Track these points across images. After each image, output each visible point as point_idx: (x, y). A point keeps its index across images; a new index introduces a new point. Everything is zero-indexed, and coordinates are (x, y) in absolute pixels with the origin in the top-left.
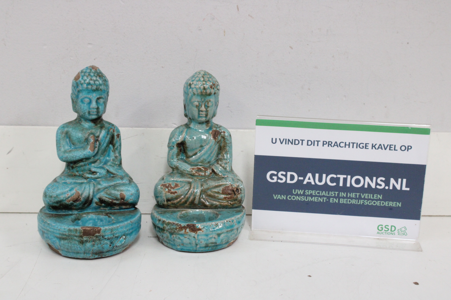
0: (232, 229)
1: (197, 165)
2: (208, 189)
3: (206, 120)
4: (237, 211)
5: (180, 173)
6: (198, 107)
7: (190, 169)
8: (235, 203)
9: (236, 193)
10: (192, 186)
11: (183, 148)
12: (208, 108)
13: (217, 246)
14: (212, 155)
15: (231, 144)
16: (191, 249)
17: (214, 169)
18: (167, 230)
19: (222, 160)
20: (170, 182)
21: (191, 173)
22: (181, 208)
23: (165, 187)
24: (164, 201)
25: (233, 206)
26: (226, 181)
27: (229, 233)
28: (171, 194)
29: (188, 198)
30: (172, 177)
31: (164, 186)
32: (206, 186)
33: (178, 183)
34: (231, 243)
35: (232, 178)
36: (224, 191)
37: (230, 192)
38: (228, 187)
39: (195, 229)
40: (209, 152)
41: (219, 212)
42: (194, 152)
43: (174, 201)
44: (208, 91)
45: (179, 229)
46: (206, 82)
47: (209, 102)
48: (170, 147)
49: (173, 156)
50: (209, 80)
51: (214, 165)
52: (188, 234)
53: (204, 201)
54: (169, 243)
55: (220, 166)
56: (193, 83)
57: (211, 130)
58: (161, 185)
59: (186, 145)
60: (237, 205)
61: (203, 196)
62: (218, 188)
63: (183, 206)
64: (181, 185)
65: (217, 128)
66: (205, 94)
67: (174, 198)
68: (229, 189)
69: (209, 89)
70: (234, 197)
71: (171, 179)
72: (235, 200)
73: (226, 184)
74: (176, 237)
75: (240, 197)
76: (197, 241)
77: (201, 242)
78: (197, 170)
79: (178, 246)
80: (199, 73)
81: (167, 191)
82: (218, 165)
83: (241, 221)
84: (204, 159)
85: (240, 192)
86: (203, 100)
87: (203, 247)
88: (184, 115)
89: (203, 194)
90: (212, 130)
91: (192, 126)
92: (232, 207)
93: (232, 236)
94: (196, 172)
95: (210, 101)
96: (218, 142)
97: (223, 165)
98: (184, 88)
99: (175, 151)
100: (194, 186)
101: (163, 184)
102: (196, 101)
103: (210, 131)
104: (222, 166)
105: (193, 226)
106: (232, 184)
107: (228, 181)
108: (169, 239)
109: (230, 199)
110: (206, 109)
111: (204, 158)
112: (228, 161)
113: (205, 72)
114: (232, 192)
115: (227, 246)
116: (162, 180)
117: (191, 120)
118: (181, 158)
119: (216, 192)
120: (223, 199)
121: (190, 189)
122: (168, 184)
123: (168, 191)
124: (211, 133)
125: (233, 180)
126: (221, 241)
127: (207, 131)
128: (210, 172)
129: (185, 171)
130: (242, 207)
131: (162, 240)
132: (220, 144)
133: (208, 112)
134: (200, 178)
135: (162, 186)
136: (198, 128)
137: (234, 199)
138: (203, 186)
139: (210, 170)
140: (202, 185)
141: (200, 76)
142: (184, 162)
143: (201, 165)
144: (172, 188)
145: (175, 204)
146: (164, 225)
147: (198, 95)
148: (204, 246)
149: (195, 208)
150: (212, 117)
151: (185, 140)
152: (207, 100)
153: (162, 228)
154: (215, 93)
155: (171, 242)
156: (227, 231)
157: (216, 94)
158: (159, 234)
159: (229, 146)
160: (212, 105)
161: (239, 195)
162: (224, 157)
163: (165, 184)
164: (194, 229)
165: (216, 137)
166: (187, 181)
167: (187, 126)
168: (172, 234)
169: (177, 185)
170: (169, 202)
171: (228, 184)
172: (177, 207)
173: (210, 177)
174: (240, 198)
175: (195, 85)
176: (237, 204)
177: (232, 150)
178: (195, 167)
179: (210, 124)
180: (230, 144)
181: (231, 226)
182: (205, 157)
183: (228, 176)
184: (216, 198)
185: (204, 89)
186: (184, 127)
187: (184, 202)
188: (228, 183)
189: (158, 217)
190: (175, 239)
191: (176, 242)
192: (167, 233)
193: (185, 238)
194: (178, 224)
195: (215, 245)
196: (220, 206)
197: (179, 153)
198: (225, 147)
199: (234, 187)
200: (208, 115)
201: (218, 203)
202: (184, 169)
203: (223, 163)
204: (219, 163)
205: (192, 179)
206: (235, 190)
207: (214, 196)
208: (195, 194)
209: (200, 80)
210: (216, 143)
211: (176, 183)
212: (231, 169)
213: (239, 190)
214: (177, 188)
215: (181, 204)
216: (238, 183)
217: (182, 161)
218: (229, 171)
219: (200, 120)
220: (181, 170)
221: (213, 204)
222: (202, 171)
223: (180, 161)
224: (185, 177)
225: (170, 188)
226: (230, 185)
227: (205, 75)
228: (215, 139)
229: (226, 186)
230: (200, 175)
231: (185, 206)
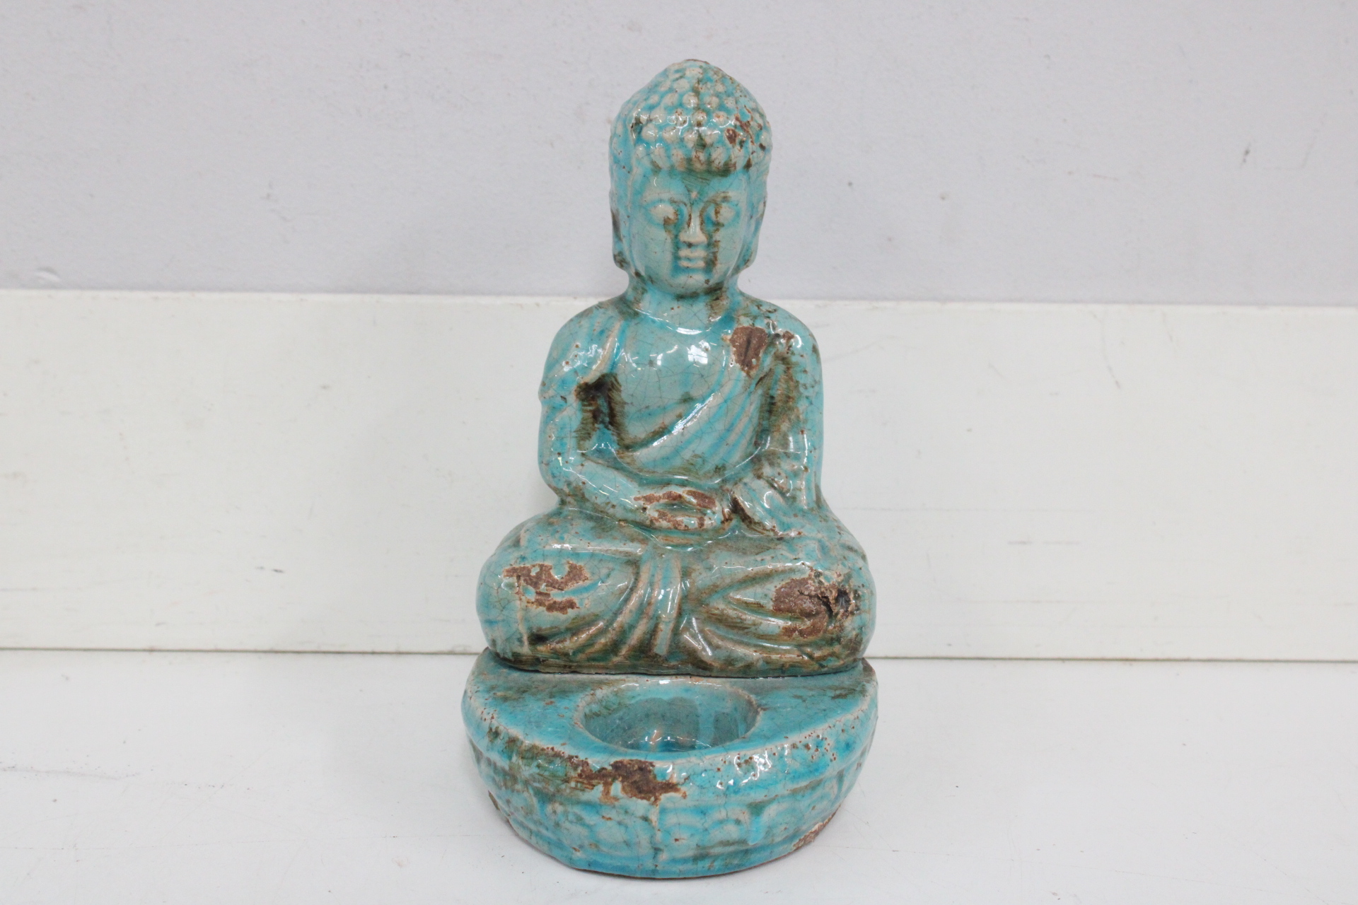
0: (818, 779)
1: (668, 483)
2: (714, 589)
3: (707, 281)
4: (838, 692)
5: (590, 518)
6: (671, 228)
7: (636, 499)
8: (832, 654)
9: (835, 609)
10: (644, 577)
11: (605, 404)
12: (718, 230)
13: (746, 852)
14: (732, 438)
15: (816, 388)
16: (633, 865)
17: (740, 499)
18: (526, 783)
19: (779, 461)
20: (544, 560)
21: (639, 517)
22: (593, 671)
23: (525, 580)
24: (517, 643)
25: (822, 666)
27: (803, 796)
28: (546, 613)
29: (624, 633)
30: (557, 536)
31: (519, 577)
32: (704, 575)
33: (581, 563)
35: (820, 541)
36: (784, 602)
37: (811, 605)
38: (803, 582)
39: (651, 785)
40: (720, 426)
41: (757, 691)
42: (655, 425)
43: (564, 640)
44: (719, 156)
45: (577, 782)
46: (708, 113)
47: (724, 205)
48: (548, 398)
49: (561, 439)
51: (740, 480)
52: (616, 803)
53: (693, 644)
54: (538, 834)
55: (767, 485)
56: (649, 121)
57: (730, 328)
58: (508, 571)
59: (620, 391)
60: (842, 662)
61: (689, 623)
62: (757, 586)
63: (602, 664)
64: (593, 574)
65: (755, 318)
66: (704, 167)
67: (563, 627)
68: (806, 593)
69: (724, 145)
70: (828, 626)
71: (550, 541)
72: (832, 639)
73: (792, 570)
74: (566, 813)
75: (854, 629)
76: (659, 836)
77: (676, 840)
78: (666, 504)
79: (575, 849)
80: (677, 71)
81: (533, 600)
82: (761, 483)
83: (855, 742)
84: (696, 456)
85: (856, 606)
86: (694, 195)
87: (685, 861)
88: (615, 256)
89: (692, 612)
90: (736, 326)
91: (648, 306)
92: (819, 669)
93: (817, 805)
94: (662, 515)
95: (725, 199)
96: (761, 379)
97: (782, 481)
98: (612, 138)
99: (570, 419)
100: (653, 576)
101: (517, 566)
102: (664, 197)
103: (727, 333)
104: (776, 485)
105: (641, 769)
106: (820, 570)
107: (801, 555)
108: (535, 817)
109: (811, 638)
110: (710, 236)
111: (697, 452)
112: (805, 460)
113: (706, 68)
114: (818, 606)
115: (795, 848)
116: (510, 547)
117: (643, 280)
118: (595, 447)
119: (747, 606)
120: (779, 635)
121: (632, 588)
122: (538, 569)
123: (537, 600)
124: (728, 342)
125: (824, 549)
126: (767, 833)
127: (712, 333)
128: (724, 515)
129: (613, 506)
131: (509, 815)
132: (769, 389)
133: (716, 250)
134: (677, 538)
135: (512, 576)
136: (672, 317)
137: (828, 635)
138: (693, 575)
139: (725, 504)
140: (686, 574)
141: (684, 85)
142: (608, 467)
143: (683, 484)
144: (552, 584)
145: (566, 655)
146: (515, 758)
147: (672, 171)
148: (691, 853)
149: (654, 672)
150: (737, 270)
151: (615, 371)
152: (711, 194)
153: (507, 768)
154: (748, 166)
155: (544, 832)
156: (794, 792)
157: (752, 169)
159: (807, 397)
160: (738, 215)
161: (850, 618)
162: (785, 444)
163: (524, 568)
164: (645, 784)
165: (754, 360)
166: (621, 552)
167: (625, 309)
168: (545, 797)
169: (575, 573)
170: (541, 648)
171: (803, 572)
172: (578, 670)
173: (722, 535)
174: (854, 633)
175: (661, 128)
176: (838, 657)
177: (821, 413)
178: (660, 493)
179: (727, 298)
180: (813, 387)
181: (813, 768)
182: (702, 447)
183: (801, 530)
184: (746, 630)
185: (702, 144)
186: (612, 312)
187: (605, 645)
188: (803, 565)
189: (490, 716)
190: (560, 822)
191: (565, 831)
192: (528, 791)
193: (603, 820)
194: (577, 757)
195: (742, 851)
196: (767, 667)
197: (591, 425)
198: (791, 403)
199: (829, 582)
200: (716, 262)
201: (755, 651)
202: (608, 501)
203: (781, 472)
204: (762, 473)
205: (643, 546)
206: (832, 595)
207: (742, 623)
208: (657, 611)
209: (681, 105)
210: (750, 384)
211: (571, 562)
212: (814, 498)
213: (851, 599)
214: (575, 585)
215: (592, 655)
216: (846, 563)
217: (600, 461)
218: (806, 507)
219: (680, 284)
220: (596, 501)
221: (734, 655)
222: (686, 510)
223: (592, 464)
224: (611, 535)
225: (547, 586)
226: (809, 572)
227: (706, 83)
228: (746, 369)
229: (793, 579)
230: (679, 528)
231: (610, 663)
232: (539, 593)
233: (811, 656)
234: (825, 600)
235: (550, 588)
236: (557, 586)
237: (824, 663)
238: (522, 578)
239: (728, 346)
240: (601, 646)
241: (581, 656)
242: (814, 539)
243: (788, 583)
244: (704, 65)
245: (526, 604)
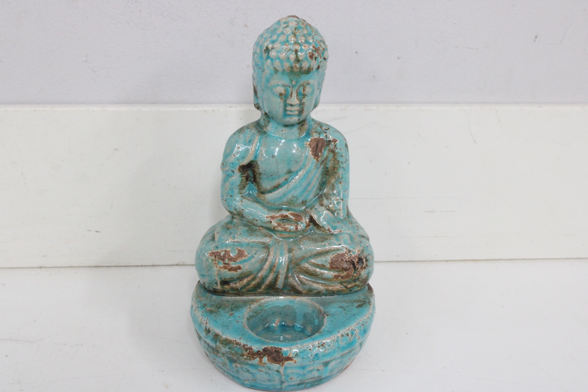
0: (352, 348)
1: (281, 209)
2: (303, 258)
3: (299, 120)
4: (359, 303)
5: (246, 225)
6: (283, 97)
7: (267, 217)
8: (355, 286)
9: (357, 267)
10: (272, 254)
11: (251, 173)
12: (304, 97)
14: (310, 188)
15: (347, 163)
17: (313, 216)
18: (223, 354)
19: (330, 197)
20: (227, 248)
21: (268, 225)
22: (249, 295)
23: (218, 258)
24: (215, 285)
25: (351, 291)
26: (337, 243)
27: (346, 356)
28: (228, 272)
29: (263, 279)
30: (232, 235)
31: (215, 256)
32: (298, 252)
33: (243, 249)
35: (349, 234)
36: (334, 264)
37: (347, 265)
38: (343, 255)
39: (281, 358)
40: (304, 184)
42: (275, 183)
43: (237, 283)
44: (305, 65)
45: (247, 356)
46: (300, 45)
47: (307, 86)
48: (226, 172)
49: (232, 189)
50: (307, 42)
51: (313, 207)
52: (265, 365)
53: (294, 283)
54: (228, 373)
55: (325, 209)
56: (273, 48)
57: (309, 139)
58: (210, 254)
59: (259, 169)
60: (359, 288)
61: (292, 273)
62: (322, 257)
64: (249, 253)
65: (320, 133)
66: (298, 70)
67: (235, 277)
68: (344, 260)
69: (308, 60)
70: (354, 274)
71: (229, 238)
72: (356, 279)
73: (338, 250)
74: (242, 368)
75: (365, 274)
76: (284, 377)
77: (291, 379)
78: (281, 220)
79: (245, 380)
80: (285, 23)
81: (222, 267)
82: (323, 208)
83: (367, 329)
84: (294, 197)
85: (367, 265)
86: (294, 83)
87: (294, 386)
88: (255, 104)
89: (293, 268)
90: (311, 138)
94: (279, 225)
95: (308, 84)
96: (323, 161)
97: (332, 206)
98: (254, 55)
99: (236, 181)
100: (275, 253)
101: (214, 251)
102: (280, 83)
103: (307, 141)
104: (329, 208)
105: (276, 351)
106: (350, 249)
107: (342, 242)
108: (227, 367)
109: (346, 279)
110: (300, 101)
111: (294, 195)
112: (342, 197)
113: (298, 21)
114: (349, 266)
116: (210, 242)
117: (268, 117)
118: (247, 192)
119: (318, 266)
120: (332, 279)
122: (224, 253)
123: (224, 267)
124: (308, 145)
125: (351, 238)
126: (330, 372)
127: (301, 142)
128: (306, 223)
129: (256, 220)
132: (326, 165)
133: (303, 106)
134: (286, 235)
135: (212, 256)
136: (282, 134)
137: (354, 278)
138: (293, 251)
139: (307, 218)
140: (290, 251)
141: (288, 31)
142: (254, 202)
143: (288, 210)
144: (231, 259)
145: (238, 289)
146: (218, 343)
147: (284, 72)
148: (297, 383)
151: (256, 160)
152: (302, 82)
153: (214, 347)
154: (318, 67)
155: (231, 372)
156: (342, 356)
159: (343, 168)
160: (313, 90)
161: (363, 270)
162: (333, 189)
163: (218, 252)
164: (278, 357)
165: (320, 153)
166: (261, 242)
167: (260, 129)
168: (232, 360)
170: (226, 287)
171: (343, 250)
172: (242, 295)
173: (306, 233)
174: (365, 276)
175: (278, 52)
176: (358, 286)
179: (307, 124)
181: (351, 344)
182: (296, 193)
183: (341, 230)
184: (317, 276)
185: (298, 60)
186: (254, 131)
187: (255, 284)
188: (343, 247)
189: (205, 322)
190: (239, 371)
191: (241, 374)
192: (224, 357)
193: (259, 371)
194: (247, 345)
195: (319, 379)
197: (245, 183)
198: (335, 170)
199: (354, 254)
200: (303, 112)
201: (322, 286)
202: (254, 218)
203: (331, 202)
204: (323, 203)
205: (271, 239)
206: (356, 260)
207: (315, 273)
208: (277, 269)
209: (288, 41)
210: (318, 164)
211: (239, 248)
212: (346, 213)
213: (364, 262)
214: (241, 259)
215: (249, 289)
216: (361, 244)
217: (250, 199)
218: (343, 218)
219: (286, 121)
220: (248, 218)
221: (312, 288)
222: (290, 222)
223: (246, 200)
224: (256, 234)
225: (228, 260)
226: (345, 250)
227: (299, 29)
228: (316, 158)
229: (338, 254)
230: (287, 230)
231: (257, 292)
232: (225, 264)
233: (346, 287)
234: (353, 263)
235: (230, 261)
236: (233, 260)
237: (352, 289)
238: (217, 257)
239: (308, 147)
240: (253, 285)
242: (347, 234)
243: (336, 256)
244: (297, 19)
245: (219, 268)
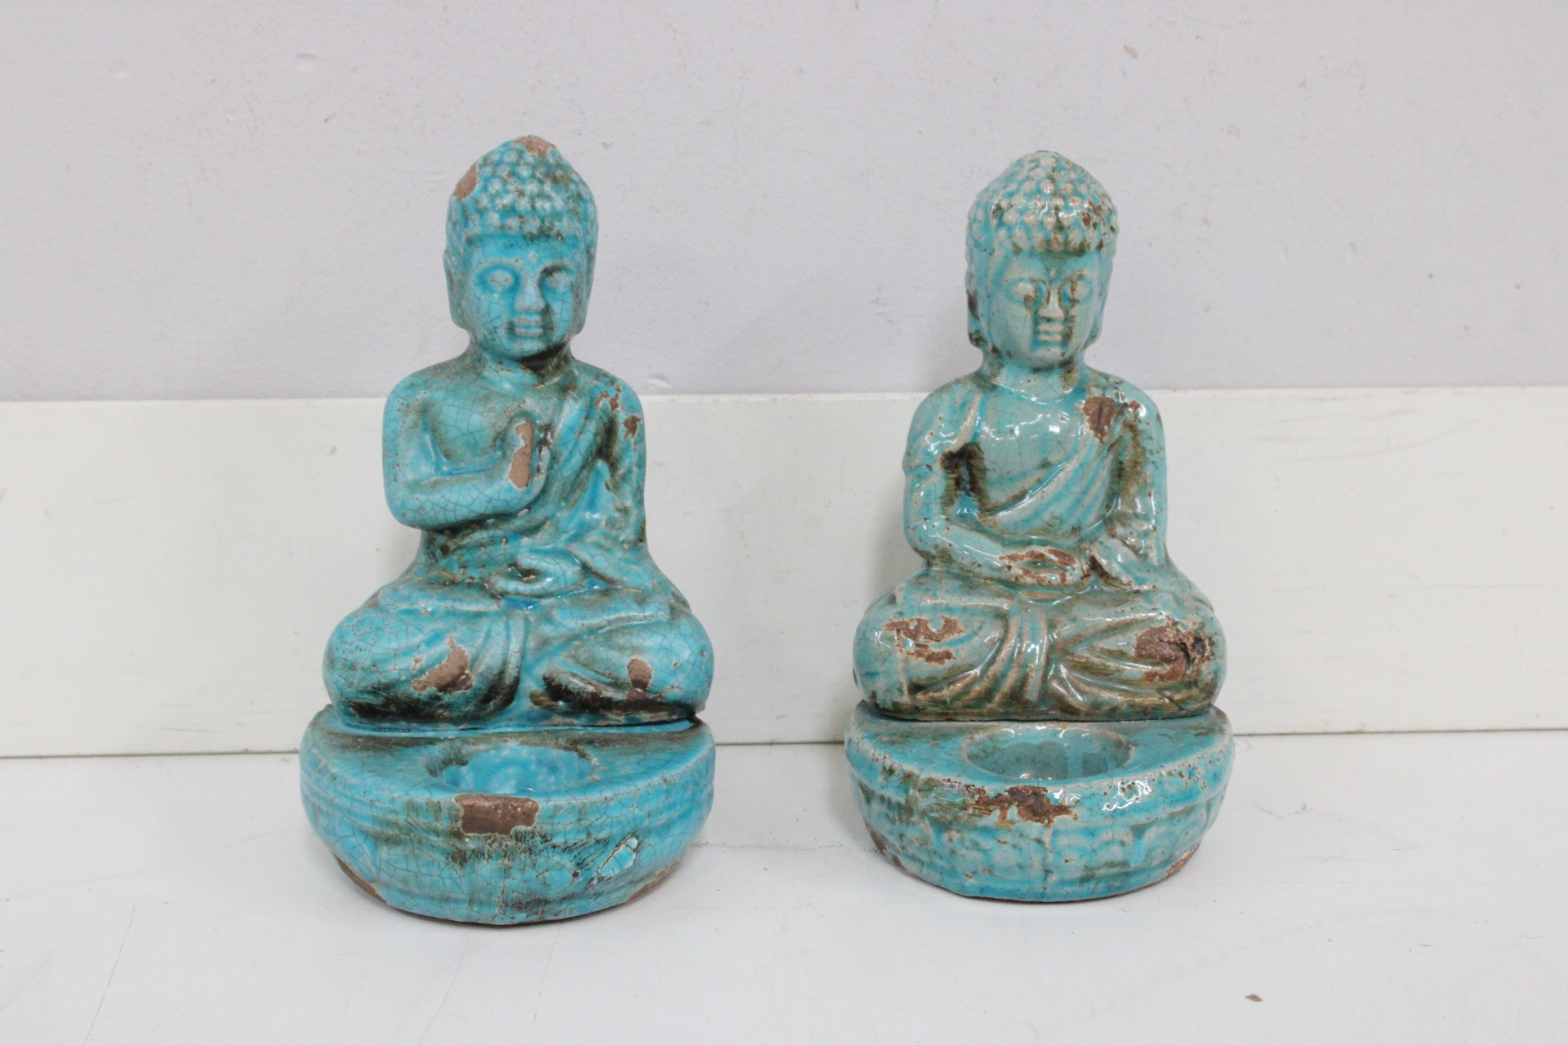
0: (1192, 805)
1: (1030, 543)
2: (1078, 639)
3: (1063, 354)
4: (1199, 731)
5: (957, 577)
6: (1031, 304)
7: (1001, 558)
8: (1189, 698)
9: (1193, 654)
10: (1013, 629)
11: (967, 472)
12: (1073, 306)
13: (1127, 874)
14: (1088, 500)
15: (1161, 453)
16: (1024, 888)
17: (1098, 557)
18: (924, 813)
19: (1129, 522)
20: (921, 615)
21: (1004, 575)
22: (968, 718)
23: (905, 633)
24: (897, 693)
25: (1182, 709)
26: (1150, 607)
27: (1179, 821)
28: (926, 663)
29: (997, 680)
30: (930, 593)
31: (898, 631)
32: (1069, 626)
33: (954, 617)
34: (1182, 863)
35: (1173, 594)
36: (1145, 649)
37: (1171, 651)
38: (1162, 630)
39: (1045, 808)
40: (1076, 489)
41: (1126, 732)
42: (1016, 489)
43: (942, 689)
44: (1075, 238)
45: (975, 808)
46: (1064, 198)
47: (1079, 283)
48: (913, 467)
49: (927, 505)
50: (1076, 193)
51: (1096, 540)
52: (1012, 827)
53: (1062, 690)
54: (931, 865)
55: (1120, 543)
56: (1010, 206)
57: (1083, 398)
58: (888, 626)
59: (983, 459)
60: (1198, 705)
61: (1057, 670)
62: (1119, 635)
63: (976, 711)
64: (966, 626)
65: (1104, 389)
66: (1061, 248)
67: (940, 677)
68: (1166, 640)
69: (1080, 227)
70: (1186, 671)
71: (924, 598)
72: (1190, 682)
73: (1151, 619)
74: (962, 840)
75: (1210, 673)
76: (1051, 857)
77: (1067, 861)
78: (1030, 563)
79: (967, 876)
80: (1031, 161)
81: (913, 651)
82: (1116, 542)
83: (1221, 773)
84: (1055, 518)
85: (1212, 651)
86: (1052, 273)
87: (1072, 882)
88: (971, 335)
89: (1059, 660)
90: (1088, 396)
91: (1003, 380)
92: (1177, 713)
93: (1189, 833)
94: (1026, 572)
95: (1081, 277)
96: (1112, 445)
97: (1133, 540)
98: (970, 226)
99: (935, 486)
100: (1021, 628)
101: (896, 621)
102: (1025, 276)
103: (1081, 403)
104: (1128, 542)
105: (1034, 794)
106: (1177, 620)
107: (1158, 606)
108: (930, 847)
109: (1170, 682)
110: (1067, 312)
111: (1055, 514)
112: (1153, 521)
113: (1058, 158)
114: (1176, 652)
115: (1167, 874)
116: (885, 605)
117: (998, 355)
118: (958, 512)
119: (1111, 654)
120: (1142, 680)
121: (1003, 640)
122: (916, 623)
123: (916, 652)
124: (1082, 411)
125: (1178, 601)
126: (1147, 855)
127: (1067, 402)
128: (1083, 571)
129: (979, 566)
130: (1212, 711)
131: (898, 852)
132: (1119, 454)
133: (1071, 324)
134: (1040, 594)
135: (891, 630)
136: (1029, 389)
137: (1186, 679)
138: (1058, 626)
139: (1083, 561)
140: (1052, 626)
141: (1040, 173)
142: (972, 530)
143: (1043, 544)
144: (930, 636)
145: (944, 702)
146: (911, 792)
147: (1032, 253)
148: (1078, 875)
149: (1024, 718)
150: (1086, 345)
151: (977, 440)
152: (1068, 273)
153: (903, 801)
154: (1100, 246)
155: (937, 861)
156: (1172, 816)
157: (1104, 250)
158: (884, 829)
159: (1153, 463)
160: (1091, 293)
161: (1206, 662)
162: (1134, 506)
163: (903, 622)
164: (1038, 807)
165: (1106, 427)
166: (990, 607)
167: (983, 383)
168: (942, 826)
169: (950, 627)
170: (920, 696)
171: (1161, 621)
172: (954, 717)
173: (1082, 590)
174: (1210, 677)
175: (1022, 212)
176: (1196, 700)
177: (1165, 478)
178: (1023, 552)
179: (1078, 371)
180: (1158, 453)
181: (1188, 794)
182: (1060, 509)
183: (1156, 584)
184: (1110, 676)
185: (1060, 227)
186: (970, 386)
187: (980, 693)
188: (1162, 616)
189: (882, 757)
190: (956, 850)
191: (961, 859)
192: (924, 822)
193: (998, 844)
194: (973, 786)
195: (1123, 874)
196: (1130, 710)
197: (954, 492)
198: (1138, 468)
199: (1185, 629)
200: (1072, 336)
201: (1120, 695)
202: (974, 561)
203: (1132, 531)
204: (1116, 533)
205: (1009, 601)
206: (1189, 642)
207: (1105, 669)
208: (1026, 662)
209: (1039, 191)
210: (1103, 450)
211: (945, 616)
212: (1164, 556)
213: (1207, 645)
214: (951, 637)
215: (968, 702)
216: (1199, 612)
217: (963, 525)
218: (1156, 564)
219: (1038, 357)
220: (962, 562)
221: (1100, 700)
222: (1048, 567)
223: (957, 528)
224: (979, 592)
225: (925, 638)
226: (1166, 621)
227: (1060, 171)
228: (1099, 435)
229: (1152, 628)
230: (1043, 583)
231: (985, 711)
232: (918, 645)
233: (1171, 699)
234: (1183, 646)
235: (928, 640)
236: (934, 638)
237: (1182, 705)
238: (902, 632)
239: (1082, 414)
240: (976, 694)
241: (958, 704)
242: (1168, 592)
243: (1148, 632)
244: (1055, 155)
245: (905, 655)
